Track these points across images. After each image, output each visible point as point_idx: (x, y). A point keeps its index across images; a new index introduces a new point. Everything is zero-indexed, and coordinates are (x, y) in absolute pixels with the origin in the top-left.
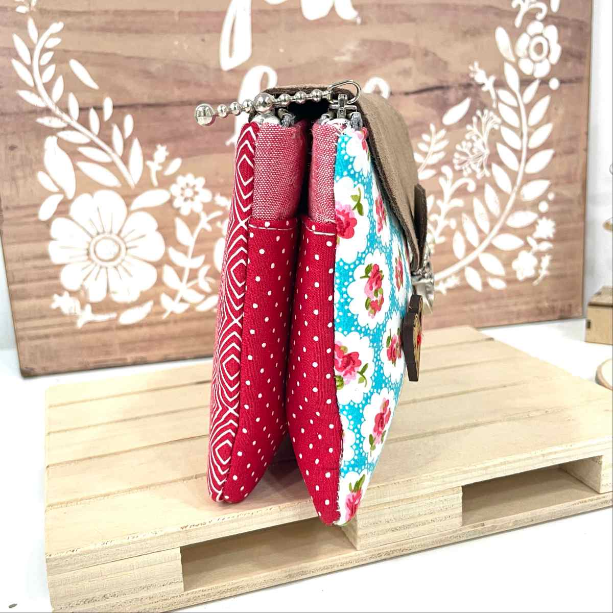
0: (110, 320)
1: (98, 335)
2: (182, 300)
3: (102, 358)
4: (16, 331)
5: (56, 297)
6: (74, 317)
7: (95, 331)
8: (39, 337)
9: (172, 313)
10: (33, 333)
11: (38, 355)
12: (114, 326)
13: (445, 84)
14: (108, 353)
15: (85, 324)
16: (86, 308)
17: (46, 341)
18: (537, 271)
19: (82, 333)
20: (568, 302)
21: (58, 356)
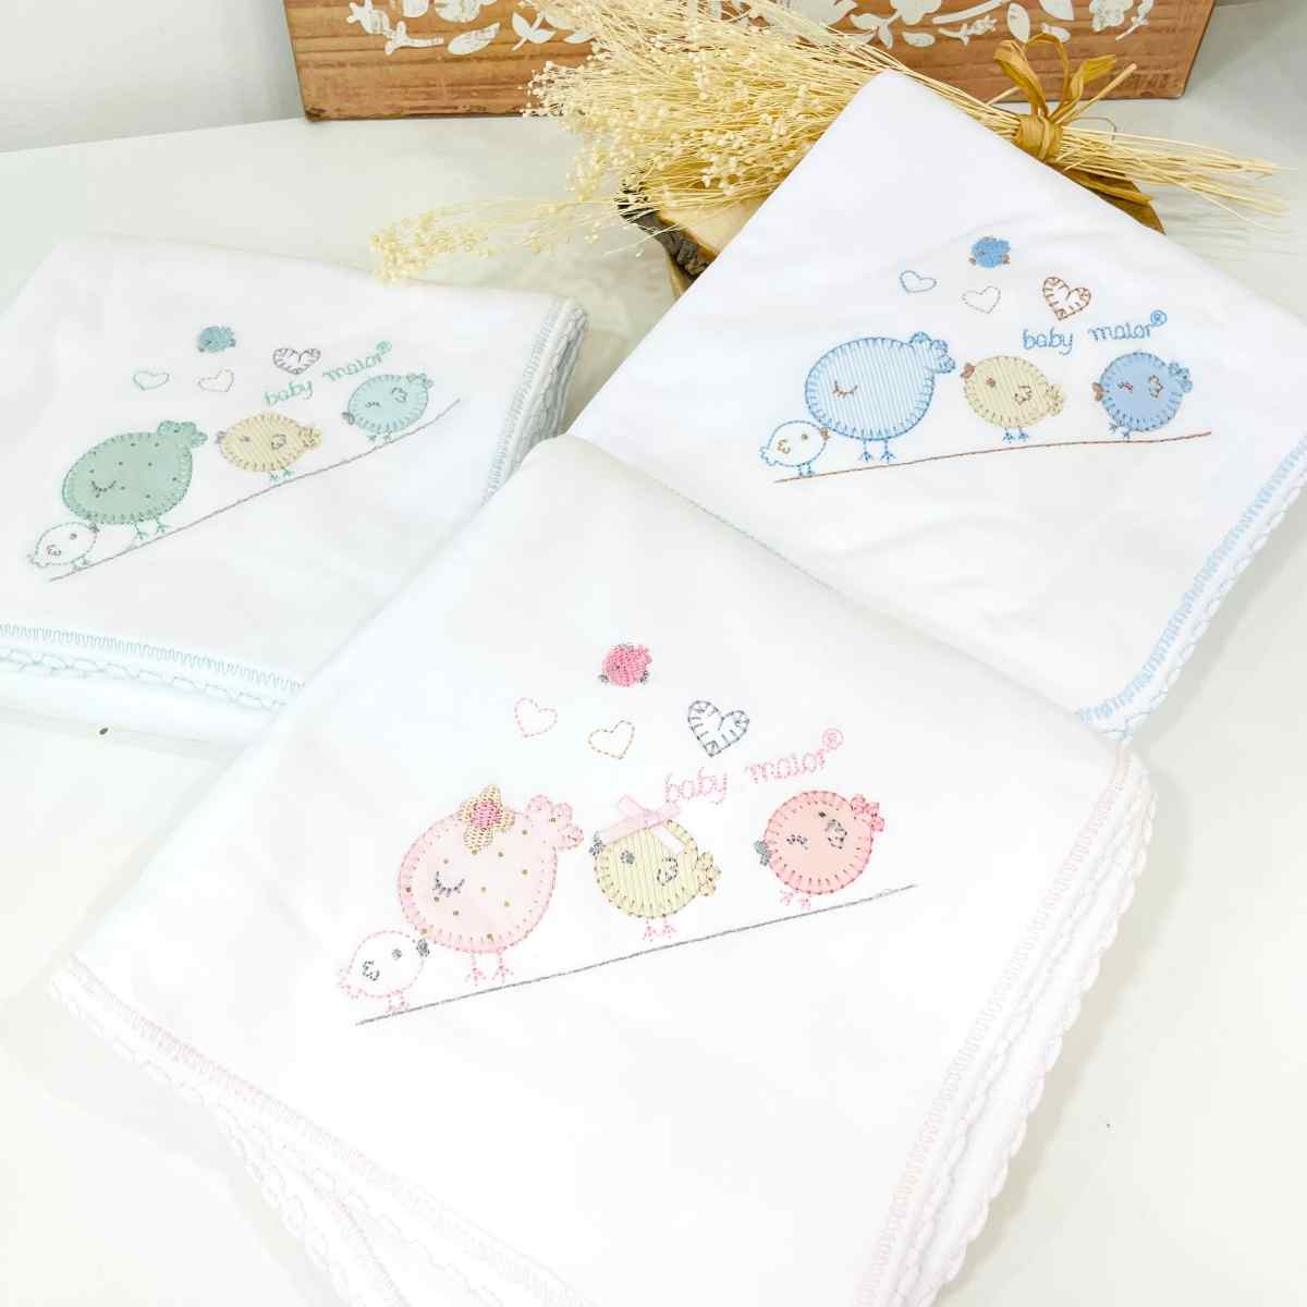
0: (433, 47)
1: (418, 67)
2: (545, 25)
3: (423, 103)
4: (295, 53)
5: (352, 5)
6: (382, 38)
7: (412, 62)
8: (332, 66)
9: (528, 41)
10: (318, 56)
11: (329, 90)
12: (439, 58)
14: (429, 96)
15: (396, 50)
16: (398, 29)
17: (339, 71)
18: (1128, 19)
19: (391, 63)
20: (1166, 72)
21: (358, 95)
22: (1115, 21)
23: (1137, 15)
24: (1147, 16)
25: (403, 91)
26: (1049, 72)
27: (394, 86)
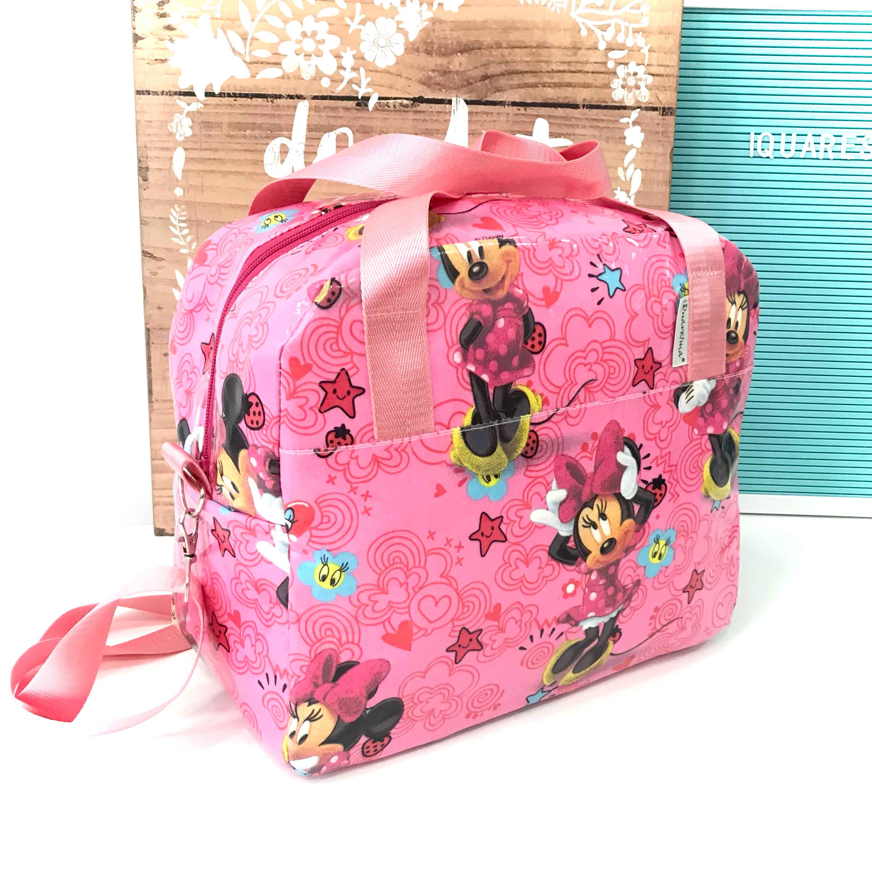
11: (169, 518)
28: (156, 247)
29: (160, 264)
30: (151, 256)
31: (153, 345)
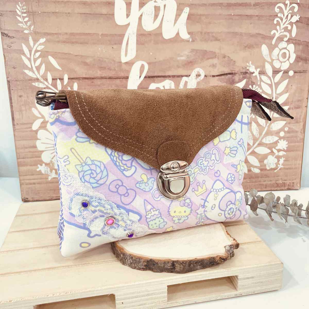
4: (20, 180)
5: (39, 166)
6: (48, 175)
7: (56, 182)
8: (31, 184)
10: (27, 181)
11: (30, 192)
13: (233, 72)
15: (52, 179)
16: (53, 172)
17: (34, 185)
18: (277, 166)
19: (50, 183)
20: (293, 181)
21: (39, 193)
22: (273, 166)
23: (279, 164)
24: (283, 165)
25: (53, 191)
26: (256, 182)
27: (50, 190)
28: (9, 30)
29: (12, 40)
30: (7, 35)
31: (13, 91)
